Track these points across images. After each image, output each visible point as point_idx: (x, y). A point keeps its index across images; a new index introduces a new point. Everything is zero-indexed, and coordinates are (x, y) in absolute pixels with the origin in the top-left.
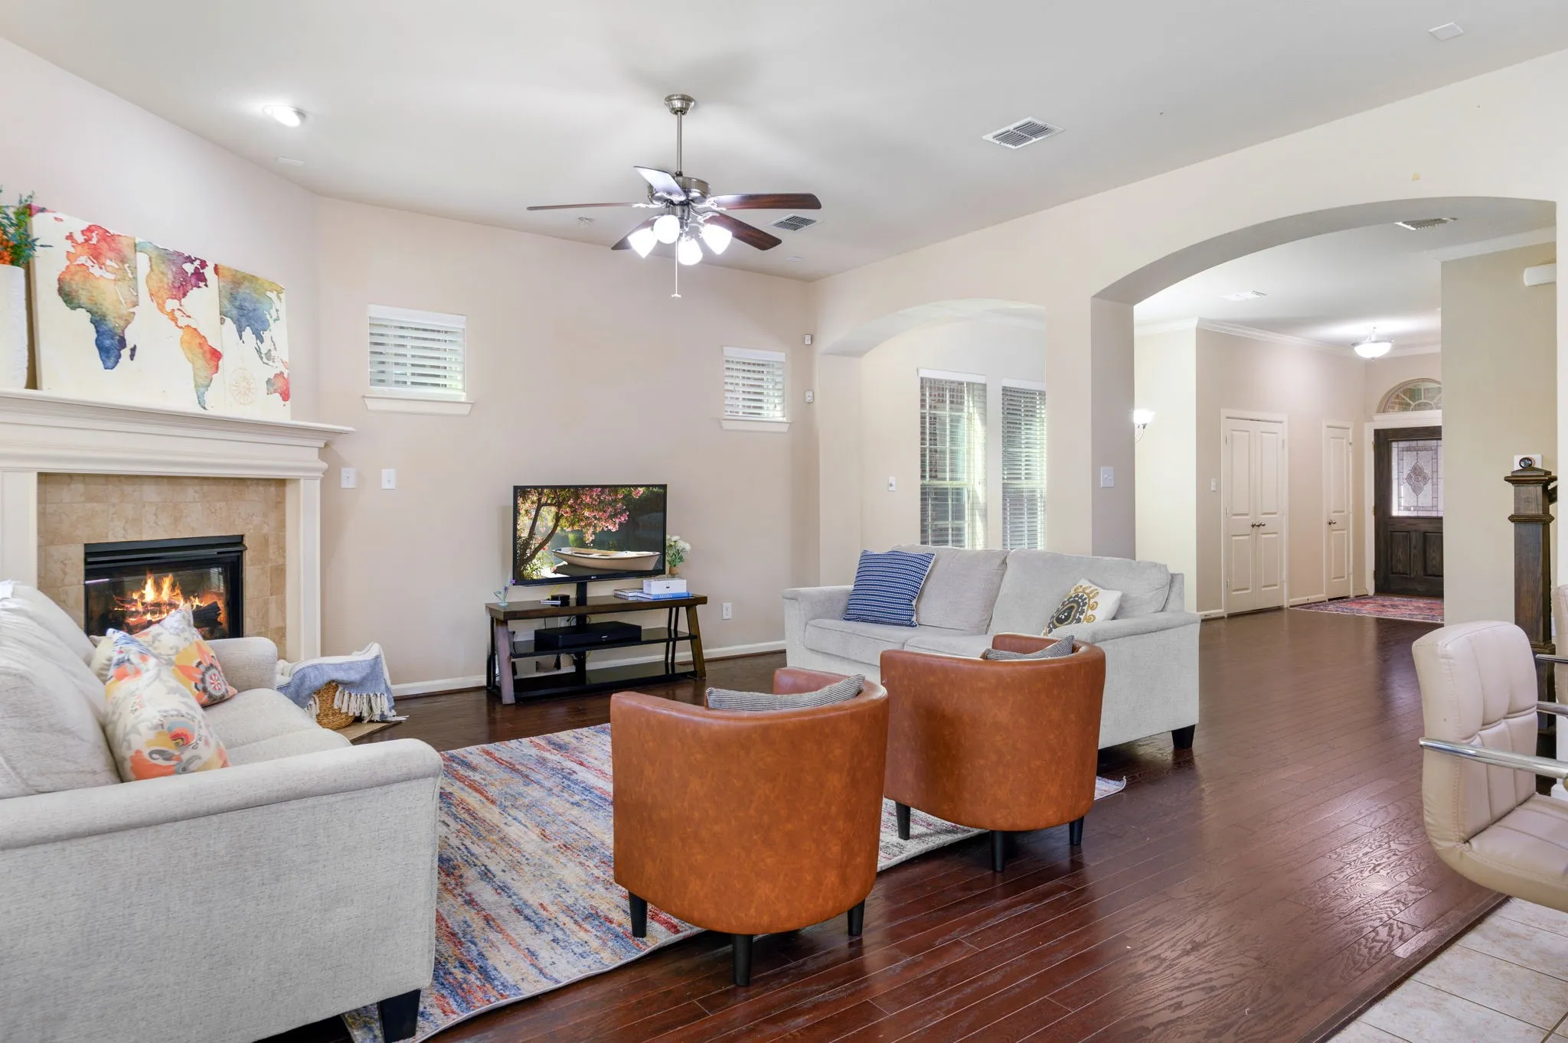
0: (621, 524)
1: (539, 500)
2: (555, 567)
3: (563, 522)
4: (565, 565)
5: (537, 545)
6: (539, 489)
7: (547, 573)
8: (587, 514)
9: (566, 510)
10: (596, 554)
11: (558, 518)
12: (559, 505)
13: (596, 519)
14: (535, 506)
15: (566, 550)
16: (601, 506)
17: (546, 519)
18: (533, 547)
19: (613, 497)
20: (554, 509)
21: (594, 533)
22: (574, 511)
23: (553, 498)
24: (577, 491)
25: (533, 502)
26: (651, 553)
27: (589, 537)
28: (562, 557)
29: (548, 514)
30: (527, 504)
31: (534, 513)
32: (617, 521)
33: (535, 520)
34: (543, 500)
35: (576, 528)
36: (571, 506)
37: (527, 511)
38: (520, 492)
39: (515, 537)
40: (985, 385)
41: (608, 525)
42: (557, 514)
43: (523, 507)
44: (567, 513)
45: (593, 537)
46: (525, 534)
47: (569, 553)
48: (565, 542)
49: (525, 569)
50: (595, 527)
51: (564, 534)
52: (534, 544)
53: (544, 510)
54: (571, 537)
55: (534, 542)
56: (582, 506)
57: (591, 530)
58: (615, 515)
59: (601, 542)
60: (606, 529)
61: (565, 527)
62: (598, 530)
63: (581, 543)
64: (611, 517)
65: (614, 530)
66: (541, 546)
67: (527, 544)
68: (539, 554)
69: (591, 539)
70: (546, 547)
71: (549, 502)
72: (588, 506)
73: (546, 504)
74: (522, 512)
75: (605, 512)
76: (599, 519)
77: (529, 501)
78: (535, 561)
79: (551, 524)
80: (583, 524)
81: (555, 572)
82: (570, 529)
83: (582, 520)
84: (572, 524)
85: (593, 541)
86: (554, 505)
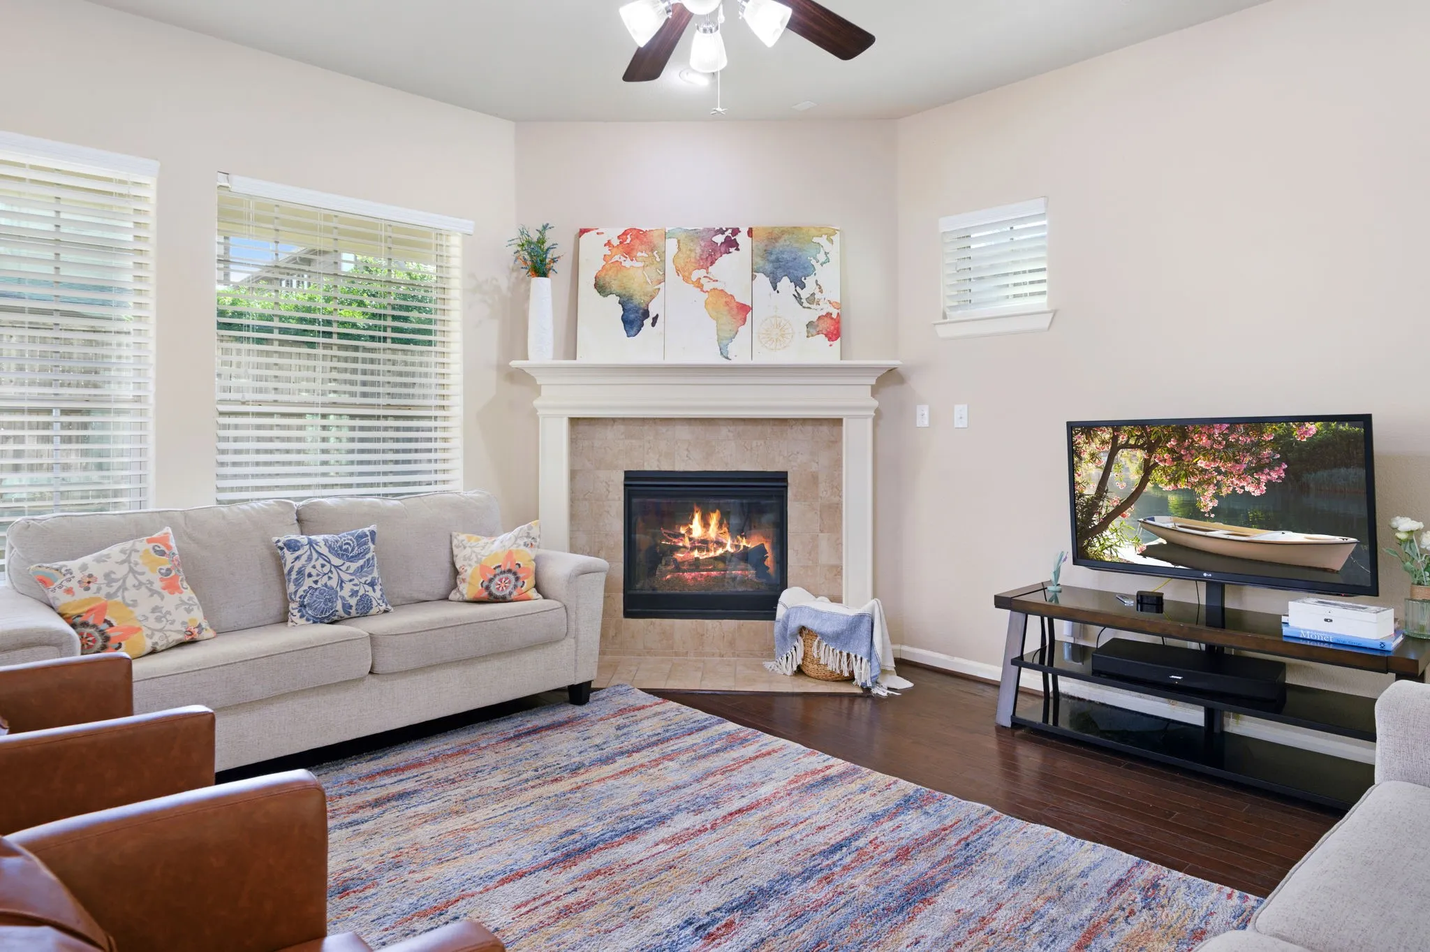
0: (1269, 484)
1: (1115, 439)
2: (1144, 546)
3: (1156, 475)
4: (1161, 545)
5: (1111, 509)
6: (1116, 426)
7: (1129, 553)
8: (1202, 464)
9: (1162, 457)
10: (1221, 531)
11: (1147, 469)
12: (1150, 448)
13: (1220, 473)
14: (1108, 448)
15: (1162, 521)
16: (1231, 452)
17: (1127, 469)
18: (1103, 511)
19: (1255, 439)
20: (1140, 454)
21: (1216, 496)
22: (1178, 459)
23: (1139, 437)
24: (1182, 428)
25: (1103, 442)
26: (1338, 539)
27: (1207, 502)
28: (1158, 531)
29: (1130, 464)
30: (1093, 445)
31: (1105, 459)
32: (1264, 478)
33: (1107, 470)
34: (1122, 439)
35: (1182, 485)
36: (1171, 451)
37: (1093, 456)
38: (1079, 430)
39: (1074, 496)
41: (1244, 484)
42: (1146, 461)
43: (1087, 449)
44: (1165, 461)
45: (1216, 503)
46: (1090, 491)
47: (1170, 526)
48: (1161, 506)
49: (1090, 544)
50: (1218, 485)
51: (1158, 494)
52: (1107, 506)
53: (1123, 456)
54: (1173, 499)
55: (1106, 503)
56: (1194, 451)
57: (1211, 491)
58: (1259, 468)
59: (1231, 511)
60: (1240, 491)
61: (1161, 483)
62: (1225, 491)
63: (1191, 510)
64: (1250, 471)
65: (1257, 493)
66: (1119, 511)
67: (1093, 505)
68: (1115, 523)
69: (1211, 505)
70: (1127, 513)
71: (1132, 442)
72: (1204, 451)
73: (1126, 446)
74: (1086, 456)
75: (1237, 461)
76: (1225, 474)
77: (1097, 440)
78: (1107, 533)
79: (1136, 477)
80: (1193, 480)
81: (1144, 554)
82: (1170, 487)
83: (1193, 474)
84: (1175, 480)
85: (1214, 510)
86: (1141, 447)
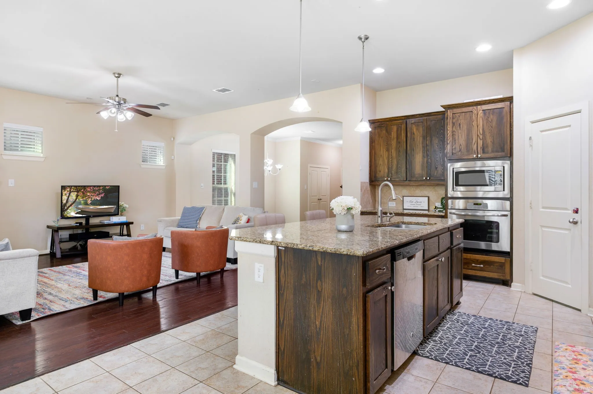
0: (101, 197)
1: (70, 190)
2: (76, 212)
3: (79, 197)
4: (80, 211)
5: (69, 205)
6: (70, 187)
7: (73, 214)
8: (88, 194)
9: (80, 194)
10: (92, 207)
11: (77, 196)
12: (78, 192)
13: (92, 196)
14: (69, 192)
15: (80, 206)
16: (94, 191)
17: (73, 197)
18: (67, 206)
19: (99, 188)
20: (76, 193)
21: (91, 200)
22: (83, 193)
23: (75, 190)
24: (84, 187)
25: (68, 191)
26: (113, 206)
27: (89, 202)
28: (79, 209)
29: (73, 195)
30: (66, 192)
31: (68, 195)
32: (100, 196)
33: (68, 197)
34: (72, 190)
35: (84, 199)
36: (82, 192)
37: (65, 194)
38: (63, 188)
39: (62, 203)
40: (235, 155)
41: (96, 197)
42: (77, 195)
43: (64, 193)
44: (81, 194)
45: (91, 202)
46: (64, 202)
47: (82, 207)
48: (80, 204)
49: (64, 213)
50: (91, 198)
51: (79, 201)
52: (68, 205)
53: (72, 194)
54: (82, 202)
55: (68, 204)
56: (87, 192)
57: (90, 199)
58: (99, 194)
59: (94, 203)
60: (96, 199)
61: (80, 199)
62: (93, 199)
63: (86, 204)
64: (98, 195)
65: (99, 199)
66: (71, 205)
67: (65, 205)
68: (70, 208)
69: (90, 202)
70: (73, 206)
71: (74, 191)
72: (89, 192)
73: (73, 191)
74: (64, 194)
75: (95, 193)
76: (93, 196)
77: (66, 191)
78: (68, 210)
79: (75, 198)
80: (87, 197)
81: (76, 214)
82: (82, 199)
83: (87, 196)
84: (83, 198)
85: (91, 203)
86: (76, 192)
